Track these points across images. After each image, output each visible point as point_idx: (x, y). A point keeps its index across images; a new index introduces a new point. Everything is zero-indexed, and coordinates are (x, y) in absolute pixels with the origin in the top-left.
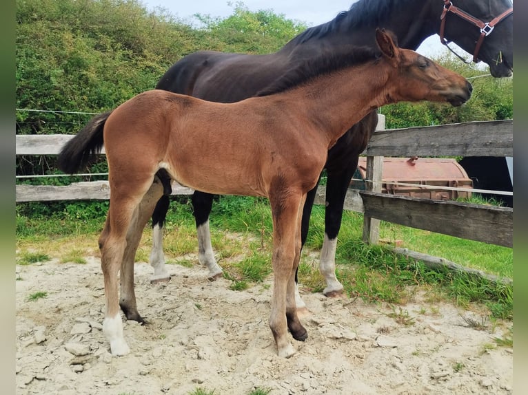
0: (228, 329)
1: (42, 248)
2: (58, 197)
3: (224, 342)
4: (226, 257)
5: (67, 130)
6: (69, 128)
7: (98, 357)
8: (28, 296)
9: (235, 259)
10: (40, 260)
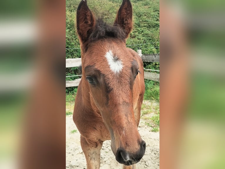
0: (155, 152)
1: (69, 108)
2: (71, 85)
3: (155, 159)
4: (145, 114)
5: (71, 56)
6: (72, 54)
7: (105, 162)
8: (70, 131)
9: (150, 115)
10: (70, 114)
